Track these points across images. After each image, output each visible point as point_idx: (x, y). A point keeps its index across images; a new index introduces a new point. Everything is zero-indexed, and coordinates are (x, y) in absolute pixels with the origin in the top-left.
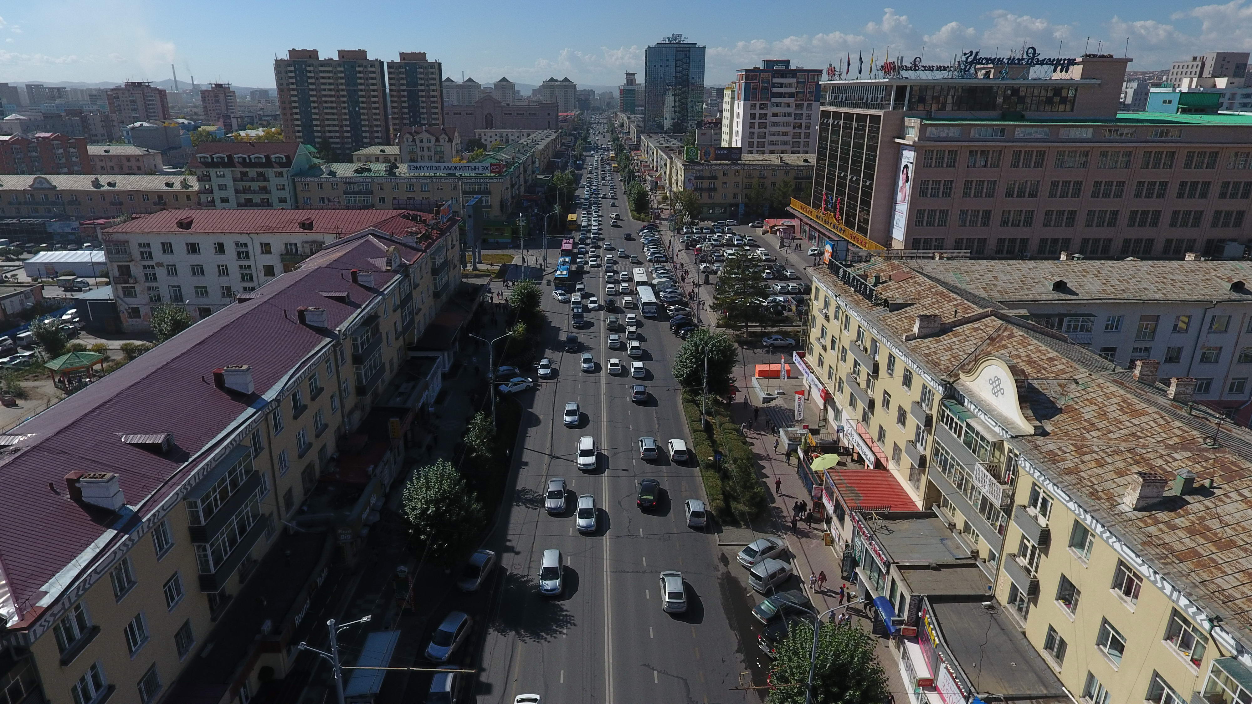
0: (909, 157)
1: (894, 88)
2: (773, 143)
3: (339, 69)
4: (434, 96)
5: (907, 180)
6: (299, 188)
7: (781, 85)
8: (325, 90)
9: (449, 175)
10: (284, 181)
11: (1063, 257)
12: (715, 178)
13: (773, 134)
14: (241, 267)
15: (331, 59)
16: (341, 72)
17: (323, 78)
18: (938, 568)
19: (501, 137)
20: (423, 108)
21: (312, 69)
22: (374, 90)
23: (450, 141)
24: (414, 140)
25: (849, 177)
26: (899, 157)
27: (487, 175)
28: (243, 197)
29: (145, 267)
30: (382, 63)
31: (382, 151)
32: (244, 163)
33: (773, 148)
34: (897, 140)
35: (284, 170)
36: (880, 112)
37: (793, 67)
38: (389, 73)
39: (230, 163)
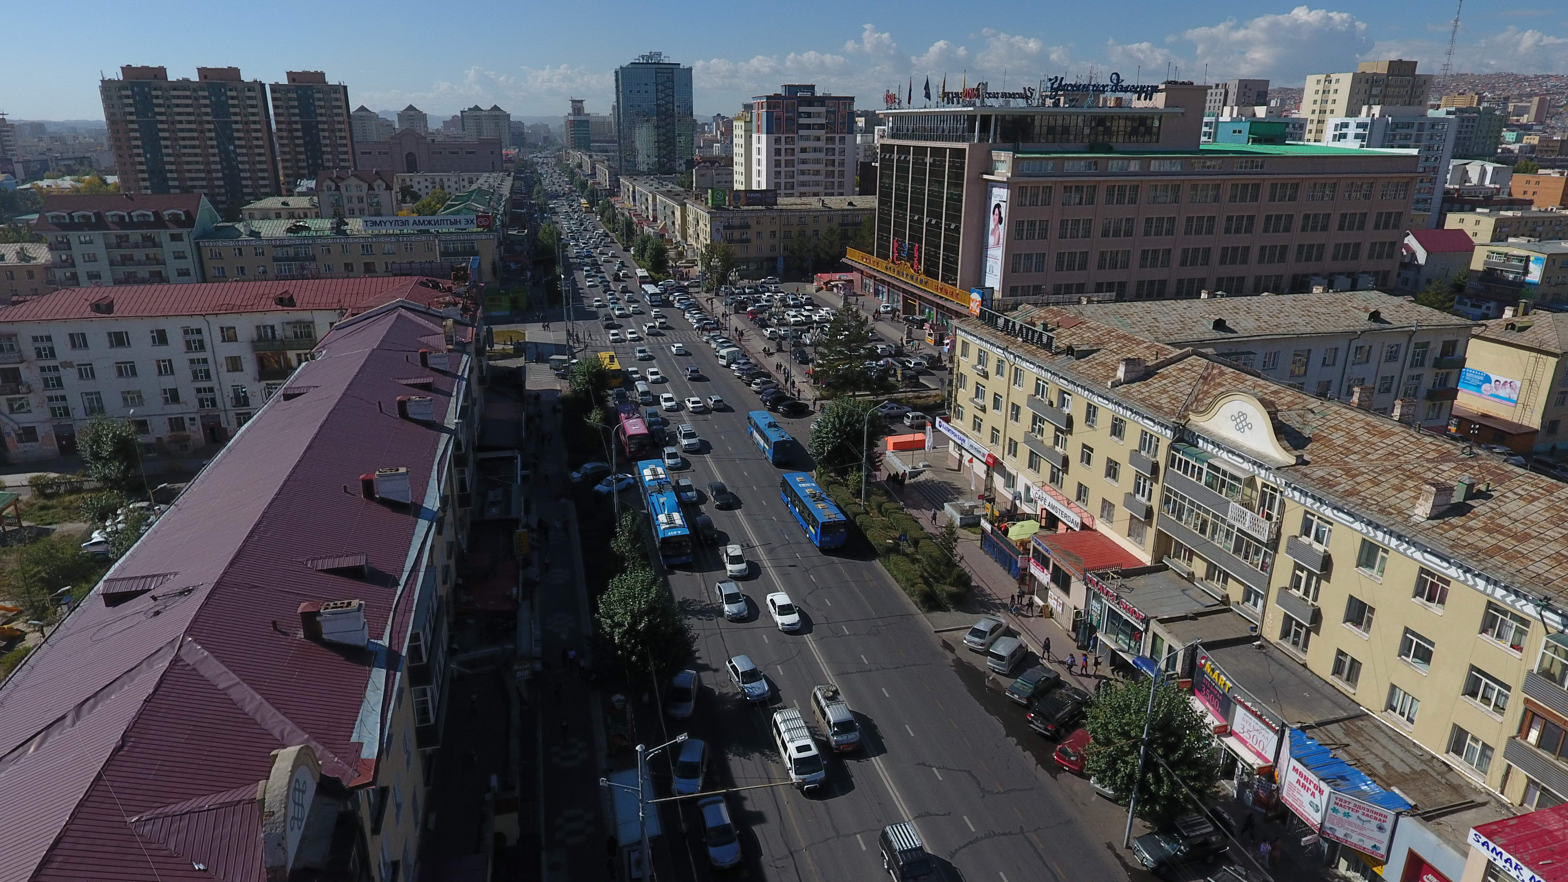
0: (1000, 195)
1: (978, 118)
2: (803, 184)
3: (201, 93)
4: (340, 130)
5: (1000, 221)
6: (206, 254)
7: (809, 115)
8: (181, 122)
9: (421, 232)
10: (185, 246)
11: (1204, 295)
12: (748, 227)
13: (803, 173)
15: (186, 81)
16: (205, 98)
17: (178, 106)
18: (1195, 617)
19: (434, 183)
20: (326, 146)
21: (159, 93)
22: (255, 122)
23: (389, 188)
24: (338, 188)
25: (926, 220)
26: (988, 196)
27: (471, 230)
28: (121, 271)
29: (43, 369)
30: (263, 86)
31: (284, 203)
32: (121, 223)
33: (803, 189)
34: (985, 177)
36: (965, 146)
37: (819, 93)
38: (274, 99)
39: (100, 223)
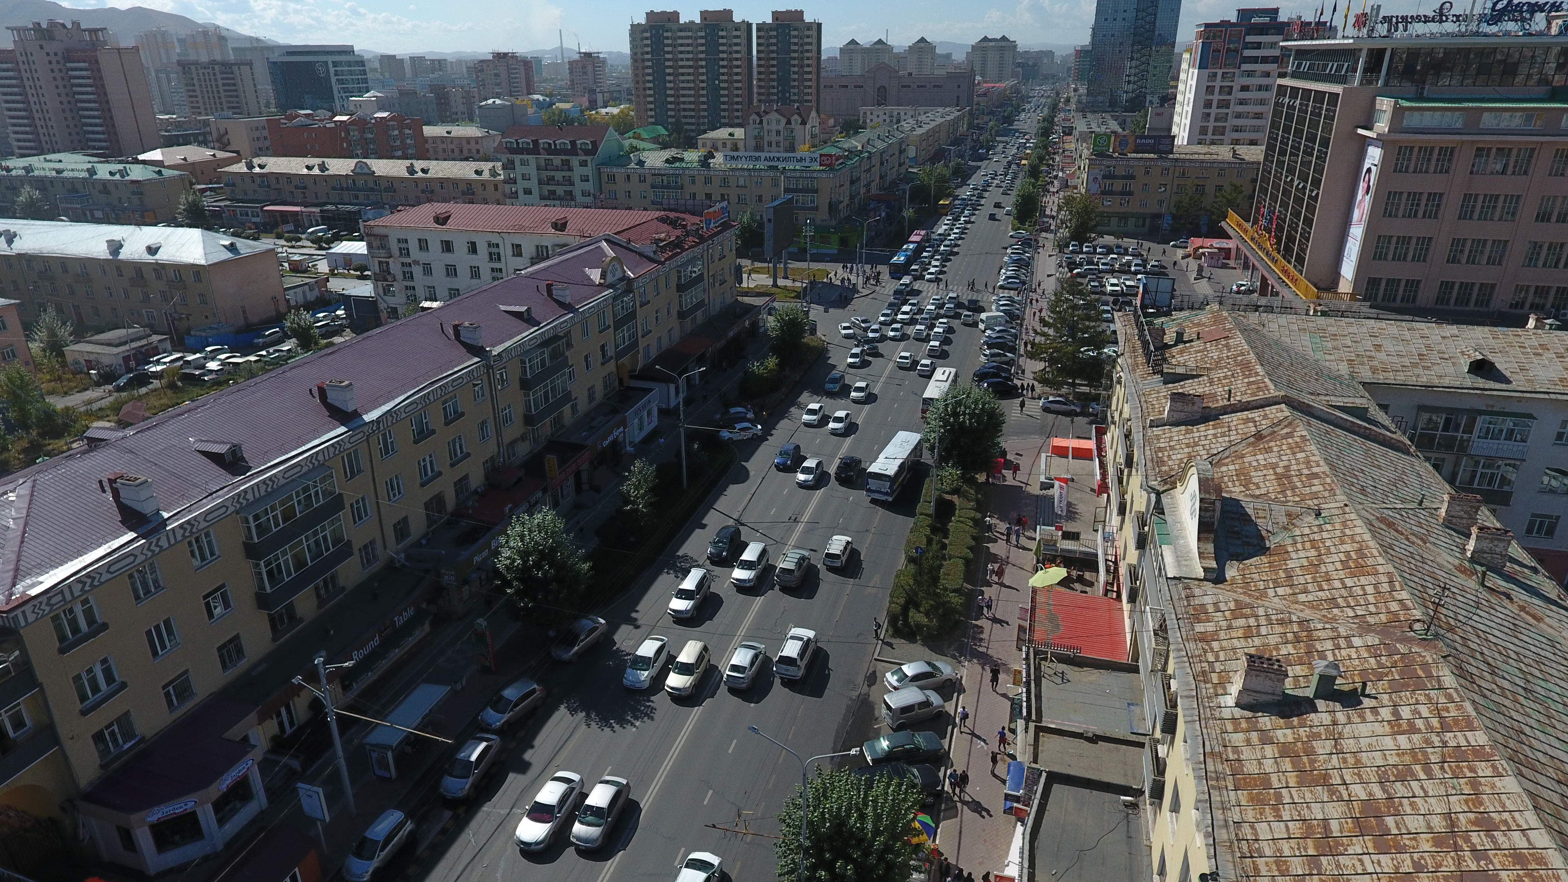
0: (1374, 155)
1: (1364, 54)
3: (700, 34)
4: (808, 66)
5: (1367, 193)
6: (605, 178)
7: (1258, 46)
8: (682, 60)
11: (1531, 323)
12: (1133, 177)
13: (1239, 116)
14: (493, 270)
15: (692, 22)
16: (702, 37)
17: (682, 45)
18: (1095, 739)
20: (794, 80)
21: (669, 34)
22: (737, 59)
25: (1296, 183)
26: (1361, 156)
27: (815, 168)
29: (403, 264)
30: (749, 25)
31: (730, 134)
32: (550, 150)
34: (1360, 131)
35: (589, 158)
38: (758, 37)
39: (535, 150)
